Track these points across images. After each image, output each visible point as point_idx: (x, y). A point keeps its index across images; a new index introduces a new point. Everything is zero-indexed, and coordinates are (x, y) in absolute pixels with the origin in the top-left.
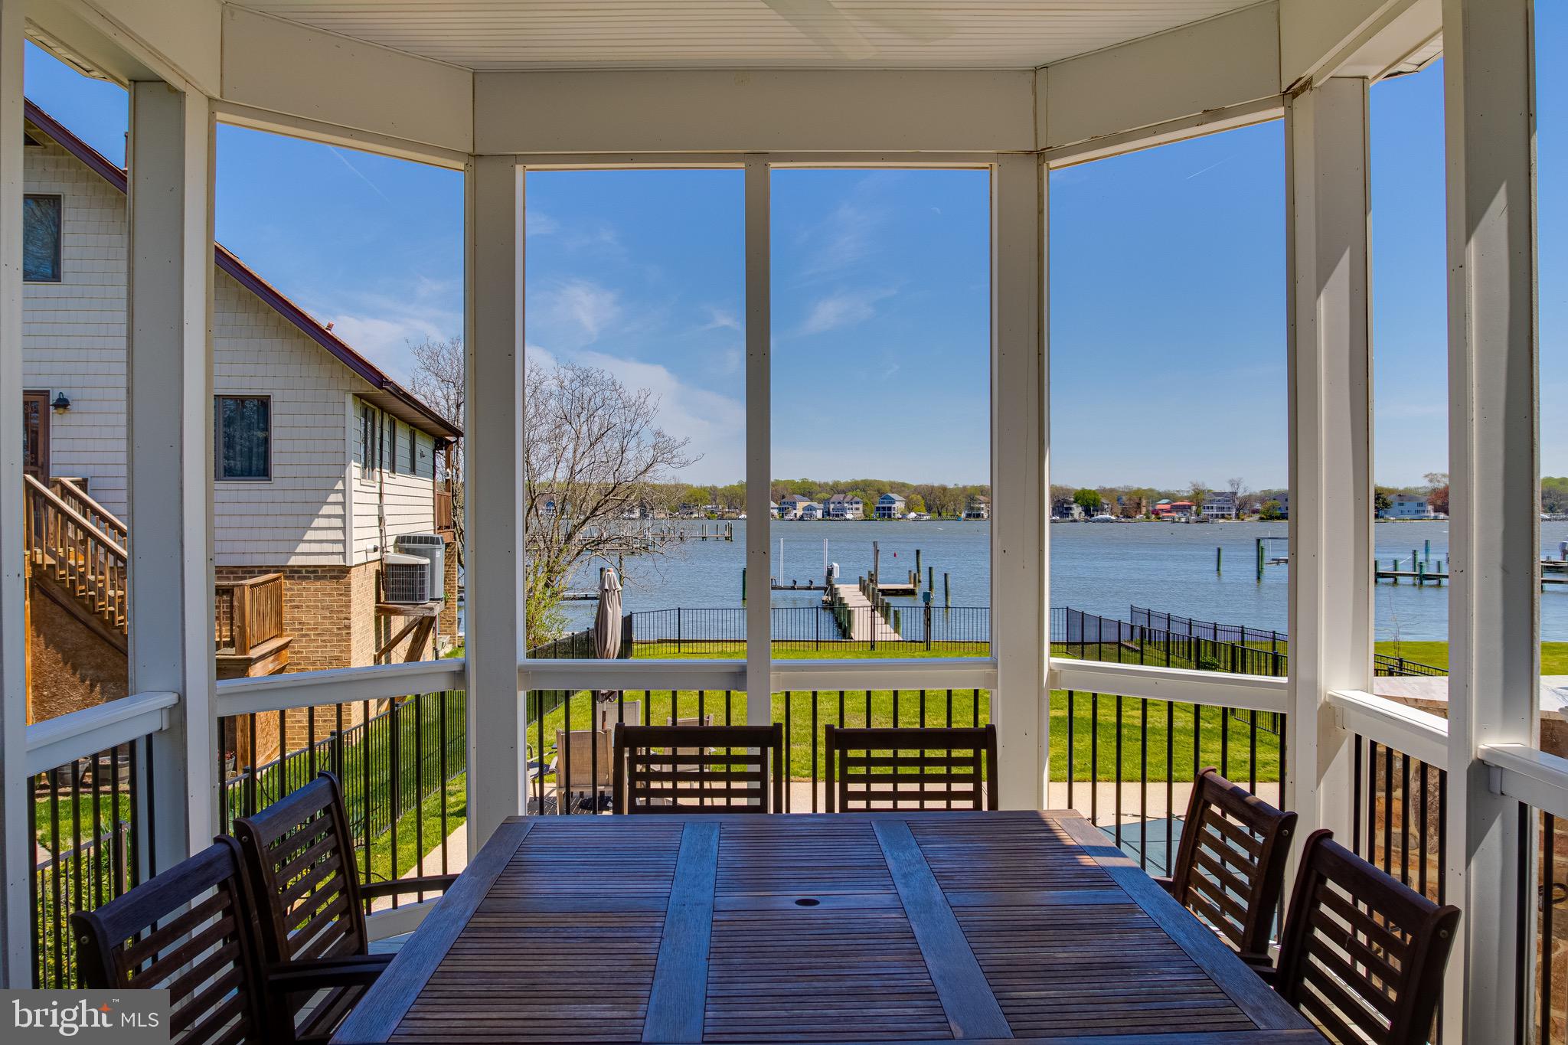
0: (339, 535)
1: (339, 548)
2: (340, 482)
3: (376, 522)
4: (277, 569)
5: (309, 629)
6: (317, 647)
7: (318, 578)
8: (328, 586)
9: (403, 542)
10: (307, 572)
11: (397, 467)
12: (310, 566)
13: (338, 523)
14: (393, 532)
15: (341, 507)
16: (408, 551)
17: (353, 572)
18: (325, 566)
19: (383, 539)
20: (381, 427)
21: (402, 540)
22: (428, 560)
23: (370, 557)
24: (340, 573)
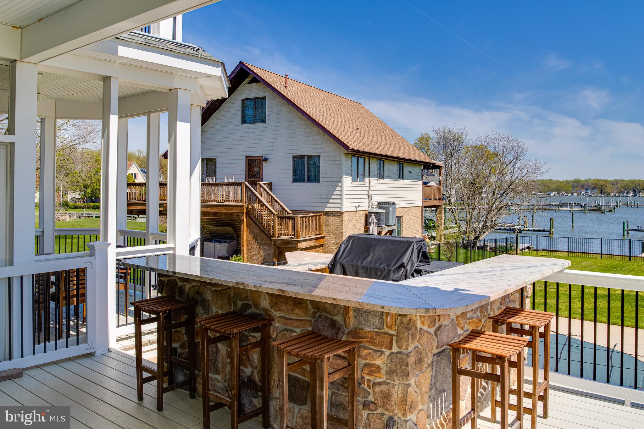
0: (339, 201)
1: (339, 205)
2: (340, 183)
3: (367, 196)
4: (322, 212)
5: (330, 233)
6: (333, 239)
7: (333, 216)
8: (336, 218)
10: (330, 213)
11: (385, 177)
12: (331, 211)
13: (339, 197)
14: (375, 201)
15: (340, 191)
17: (344, 214)
18: (335, 212)
19: (370, 203)
20: (369, 163)
21: (379, 203)
22: (384, 211)
23: (358, 209)
24: (340, 214)
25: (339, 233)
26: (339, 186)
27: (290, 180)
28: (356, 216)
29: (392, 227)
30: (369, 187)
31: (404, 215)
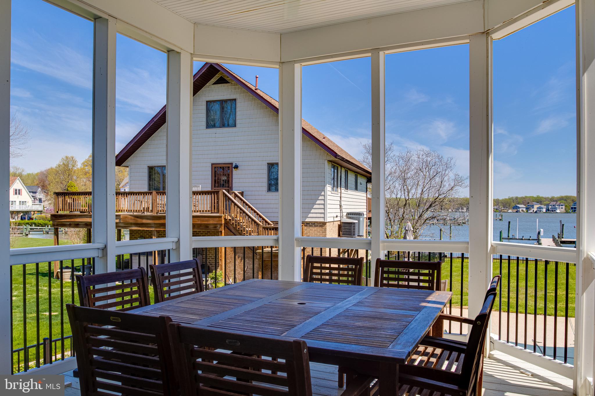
0: (322, 211)
1: (322, 215)
2: (323, 192)
3: (339, 207)
7: (315, 226)
8: (319, 229)
9: (349, 215)
11: (348, 188)
12: (313, 222)
13: (322, 206)
15: (323, 201)
16: (350, 218)
17: (327, 223)
18: (318, 222)
19: (341, 213)
20: (341, 173)
22: (356, 221)
23: (335, 219)
24: (324, 224)
26: (322, 195)
27: (266, 188)
28: (333, 227)
29: (362, 237)
30: (341, 197)
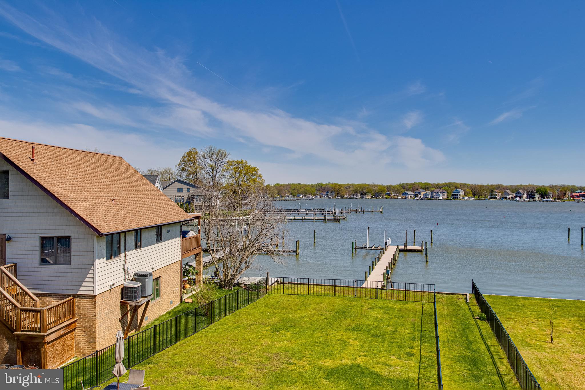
0: (92, 284)
1: (92, 289)
2: (93, 266)
4: (73, 295)
5: (83, 316)
7: (86, 299)
8: (89, 301)
10: (83, 296)
14: (132, 273)
15: (93, 274)
16: (136, 281)
17: (97, 297)
18: (88, 295)
19: (126, 276)
20: (125, 237)
21: (135, 275)
22: (140, 284)
23: (113, 287)
24: (93, 297)
25: (92, 316)
26: (92, 269)
27: (38, 261)
28: (110, 295)
29: (149, 297)
30: (125, 260)
31: (163, 275)
